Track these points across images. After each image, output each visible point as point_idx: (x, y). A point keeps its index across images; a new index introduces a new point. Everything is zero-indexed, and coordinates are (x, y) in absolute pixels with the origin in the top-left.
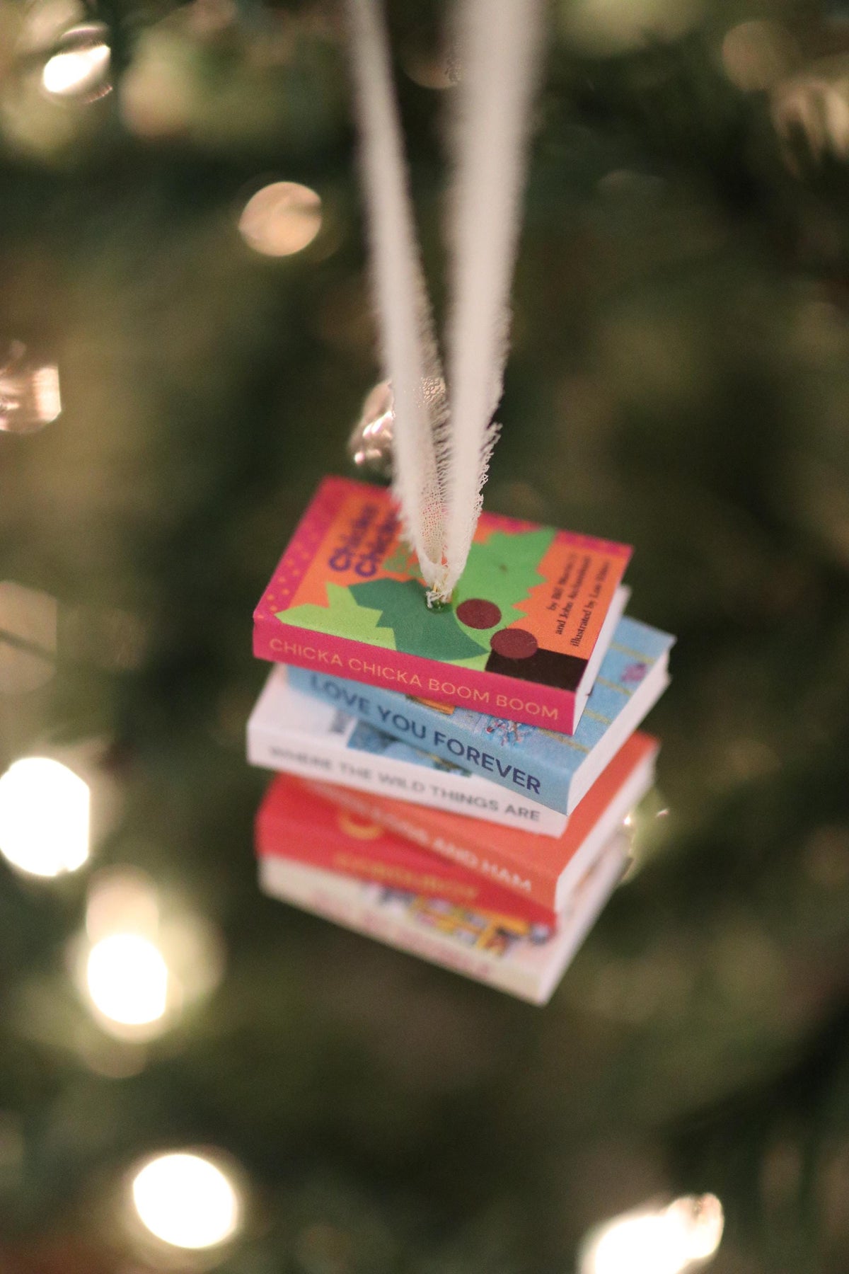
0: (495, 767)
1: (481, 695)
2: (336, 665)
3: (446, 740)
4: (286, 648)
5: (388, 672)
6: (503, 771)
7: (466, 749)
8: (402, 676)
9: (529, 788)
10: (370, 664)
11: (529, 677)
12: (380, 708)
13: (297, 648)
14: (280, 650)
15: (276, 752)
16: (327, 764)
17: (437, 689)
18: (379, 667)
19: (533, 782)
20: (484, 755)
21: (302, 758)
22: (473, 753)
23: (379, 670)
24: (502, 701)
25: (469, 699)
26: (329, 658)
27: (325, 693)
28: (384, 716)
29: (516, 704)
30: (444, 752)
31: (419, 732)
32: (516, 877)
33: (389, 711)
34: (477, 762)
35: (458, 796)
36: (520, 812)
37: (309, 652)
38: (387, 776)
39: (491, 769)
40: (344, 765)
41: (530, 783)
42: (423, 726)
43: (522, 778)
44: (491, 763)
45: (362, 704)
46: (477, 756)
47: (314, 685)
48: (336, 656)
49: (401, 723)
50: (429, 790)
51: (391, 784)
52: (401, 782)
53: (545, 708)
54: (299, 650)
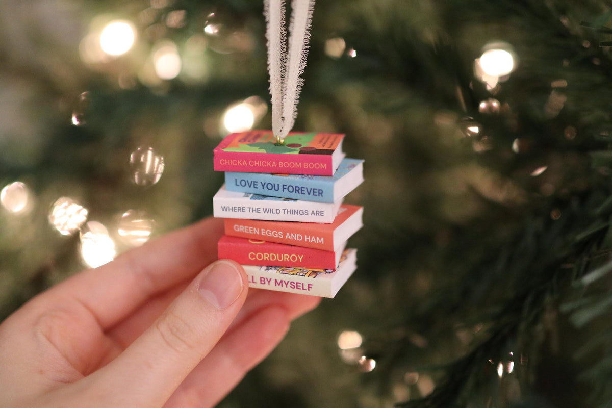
0: (306, 192)
1: (298, 165)
2: (245, 165)
3: (286, 187)
4: (226, 162)
5: (264, 164)
6: (309, 191)
7: (294, 188)
9: (319, 195)
10: (257, 162)
11: (314, 154)
12: (261, 183)
14: (223, 164)
15: (224, 209)
16: (242, 209)
17: (282, 166)
19: (321, 192)
20: (302, 188)
21: (233, 209)
22: (297, 189)
23: (260, 163)
24: (306, 165)
25: (294, 168)
26: (242, 162)
27: (240, 186)
28: (263, 186)
29: (311, 166)
30: (286, 194)
31: (276, 188)
32: (318, 238)
33: (265, 183)
34: (299, 193)
35: (293, 212)
36: (317, 213)
37: (235, 162)
38: (266, 209)
39: (304, 194)
40: (250, 208)
41: (319, 193)
42: (278, 185)
43: (316, 192)
44: (304, 191)
45: (254, 185)
46: (299, 190)
47: (236, 185)
48: (245, 161)
49: (270, 187)
50: (282, 211)
51: (268, 212)
52: (271, 211)
53: (321, 164)
54: (231, 162)
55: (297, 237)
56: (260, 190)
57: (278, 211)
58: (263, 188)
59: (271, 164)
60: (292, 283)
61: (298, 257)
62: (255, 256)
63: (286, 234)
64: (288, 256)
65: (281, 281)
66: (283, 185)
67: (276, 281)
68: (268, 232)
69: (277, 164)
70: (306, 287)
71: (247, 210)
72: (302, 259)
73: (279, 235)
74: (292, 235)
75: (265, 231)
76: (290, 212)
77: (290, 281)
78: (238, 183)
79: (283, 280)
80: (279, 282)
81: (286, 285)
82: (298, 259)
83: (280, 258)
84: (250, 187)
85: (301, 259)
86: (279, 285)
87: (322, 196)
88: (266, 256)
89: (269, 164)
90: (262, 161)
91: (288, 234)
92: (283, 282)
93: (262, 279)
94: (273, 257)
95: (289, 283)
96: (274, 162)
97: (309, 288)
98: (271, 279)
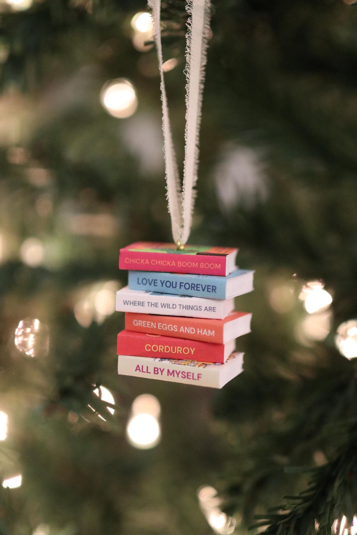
0: (201, 289)
1: (195, 265)
2: (147, 264)
3: (183, 285)
4: (130, 261)
5: (165, 263)
6: (204, 287)
7: (191, 285)
8: (169, 262)
9: (213, 291)
10: (158, 261)
12: (161, 281)
13: (134, 260)
14: (128, 262)
15: (126, 303)
16: (142, 304)
17: (181, 266)
18: (161, 261)
19: (214, 288)
20: (197, 285)
21: (134, 303)
23: (161, 262)
24: (202, 265)
25: (191, 268)
26: (145, 261)
27: (142, 284)
28: (162, 284)
29: (207, 266)
30: (183, 291)
31: (174, 286)
32: (209, 331)
33: (164, 281)
34: (194, 290)
35: (188, 307)
36: (209, 309)
37: (138, 261)
38: (164, 304)
39: (199, 290)
40: (149, 303)
41: (213, 289)
42: (176, 283)
43: (210, 289)
44: (199, 287)
45: (155, 283)
46: (194, 287)
47: (138, 283)
48: (147, 260)
49: (168, 284)
50: (178, 307)
51: (165, 307)
52: (168, 306)
53: (216, 265)
54: (135, 261)
55: (189, 331)
56: (159, 288)
57: (174, 306)
58: (162, 286)
59: (171, 263)
60: (183, 373)
61: (190, 350)
62: (151, 348)
63: (181, 328)
64: (181, 348)
65: (173, 371)
66: (181, 283)
67: (168, 371)
68: (164, 326)
69: (176, 264)
70: (196, 377)
71: (146, 304)
72: (194, 352)
73: (174, 328)
74: (186, 328)
75: (162, 325)
76: (186, 307)
77: (181, 371)
78: (140, 282)
79: (175, 370)
80: (171, 372)
81: (178, 374)
82: (190, 352)
83: (174, 350)
84: (150, 285)
85: (192, 352)
86: (171, 375)
87: (215, 292)
88: (160, 348)
89: (168, 263)
90: (162, 261)
91: (182, 327)
92: (175, 373)
93: (156, 369)
94: (167, 349)
95: (180, 373)
96: (174, 262)
97: (198, 377)
98: (164, 369)
